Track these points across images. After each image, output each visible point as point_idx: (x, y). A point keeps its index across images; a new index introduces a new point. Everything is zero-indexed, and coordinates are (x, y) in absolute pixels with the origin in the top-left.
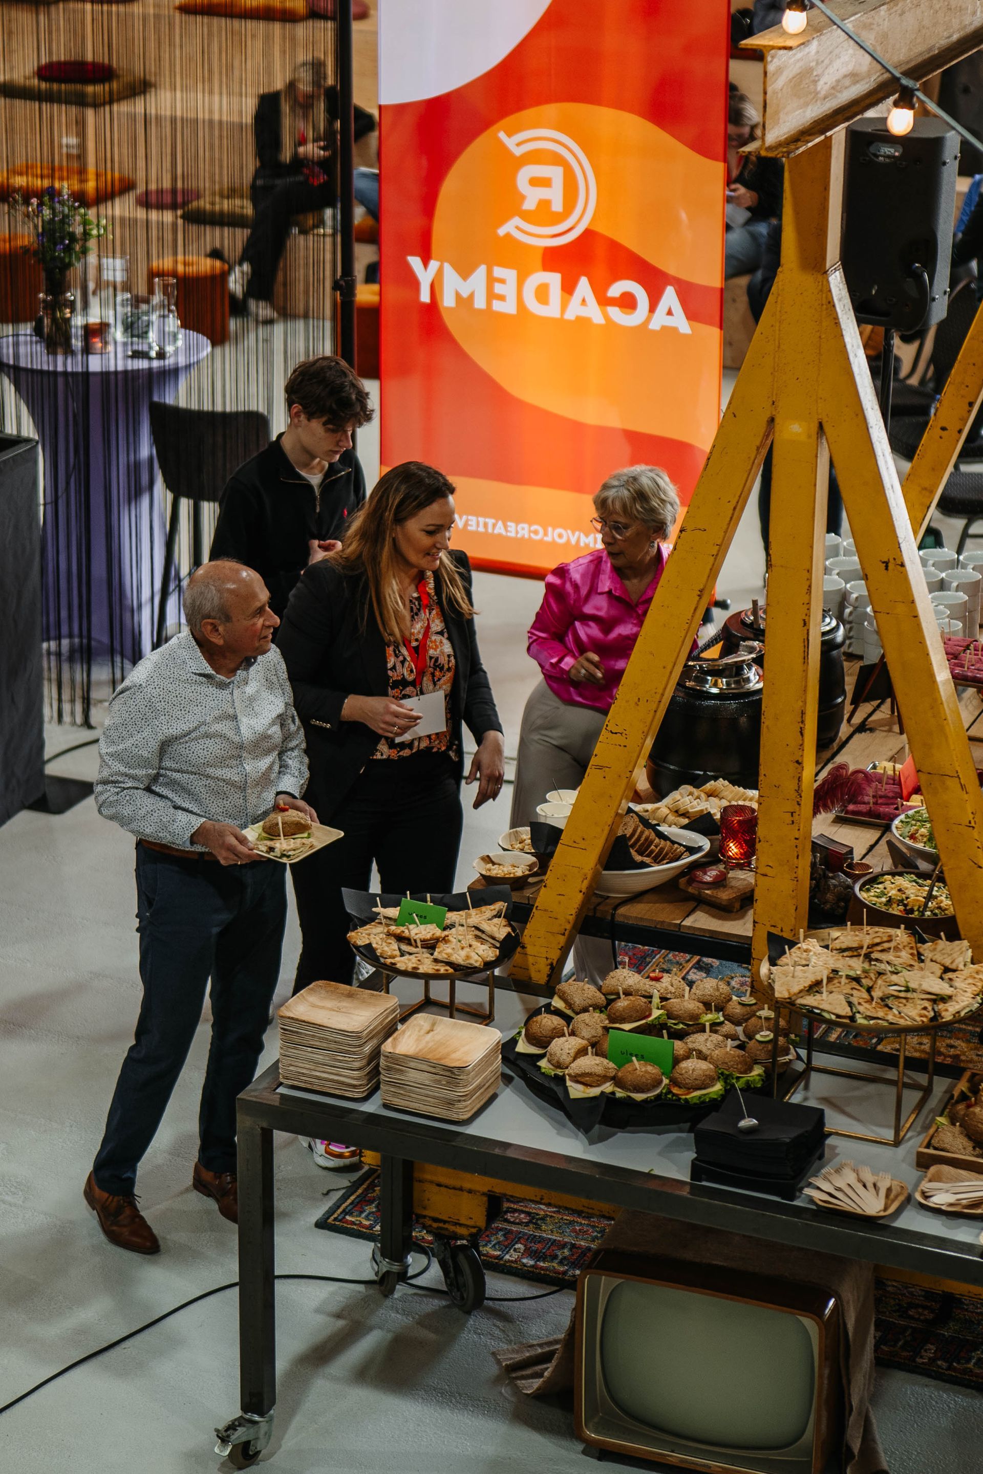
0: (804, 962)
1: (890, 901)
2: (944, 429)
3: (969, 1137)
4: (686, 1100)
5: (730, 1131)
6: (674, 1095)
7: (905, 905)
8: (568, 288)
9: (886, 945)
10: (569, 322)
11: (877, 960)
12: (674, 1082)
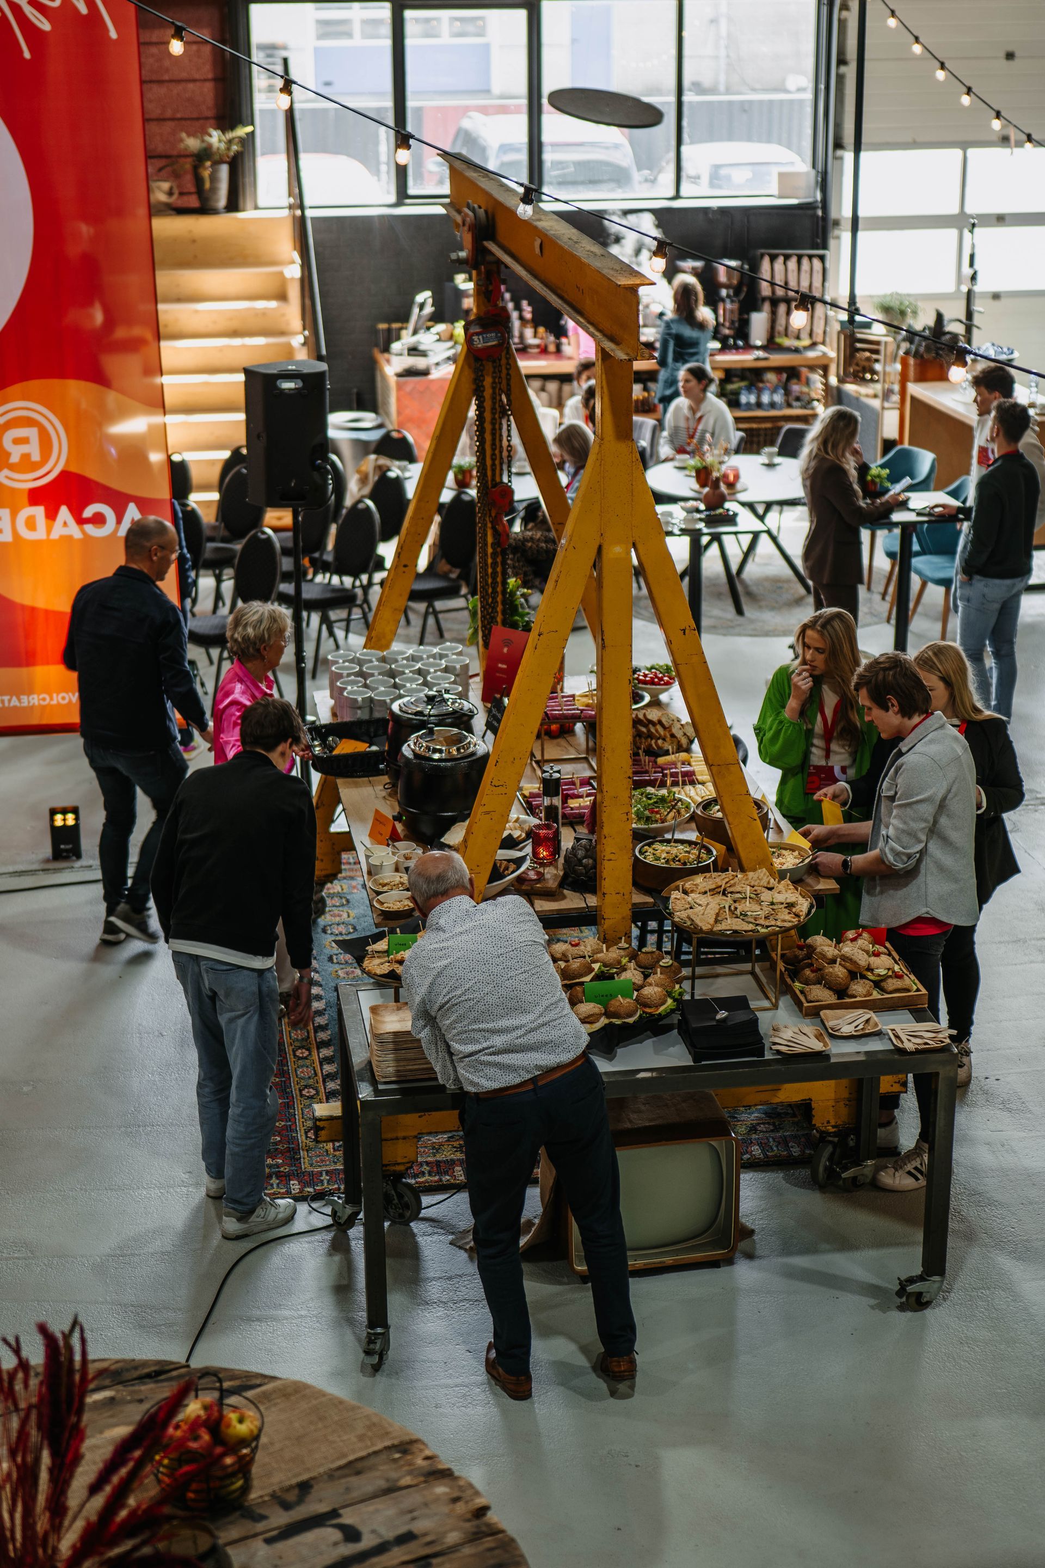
0: (688, 906)
1: (667, 862)
2: (405, 566)
3: (830, 988)
4: (660, 1014)
5: (714, 1023)
6: (646, 1013)
7: (679, 861)
8: (51, 515)
9: (732, 882)
10: (54, 541)
11: (731, 893)
12: (645, 1005)
